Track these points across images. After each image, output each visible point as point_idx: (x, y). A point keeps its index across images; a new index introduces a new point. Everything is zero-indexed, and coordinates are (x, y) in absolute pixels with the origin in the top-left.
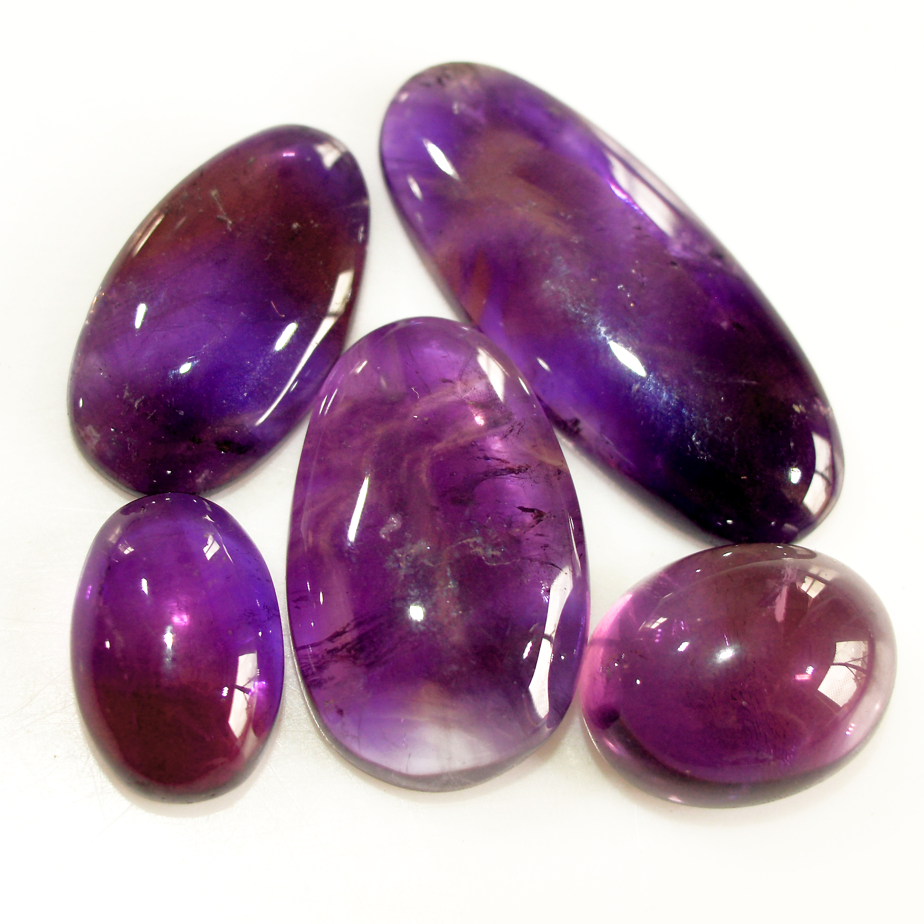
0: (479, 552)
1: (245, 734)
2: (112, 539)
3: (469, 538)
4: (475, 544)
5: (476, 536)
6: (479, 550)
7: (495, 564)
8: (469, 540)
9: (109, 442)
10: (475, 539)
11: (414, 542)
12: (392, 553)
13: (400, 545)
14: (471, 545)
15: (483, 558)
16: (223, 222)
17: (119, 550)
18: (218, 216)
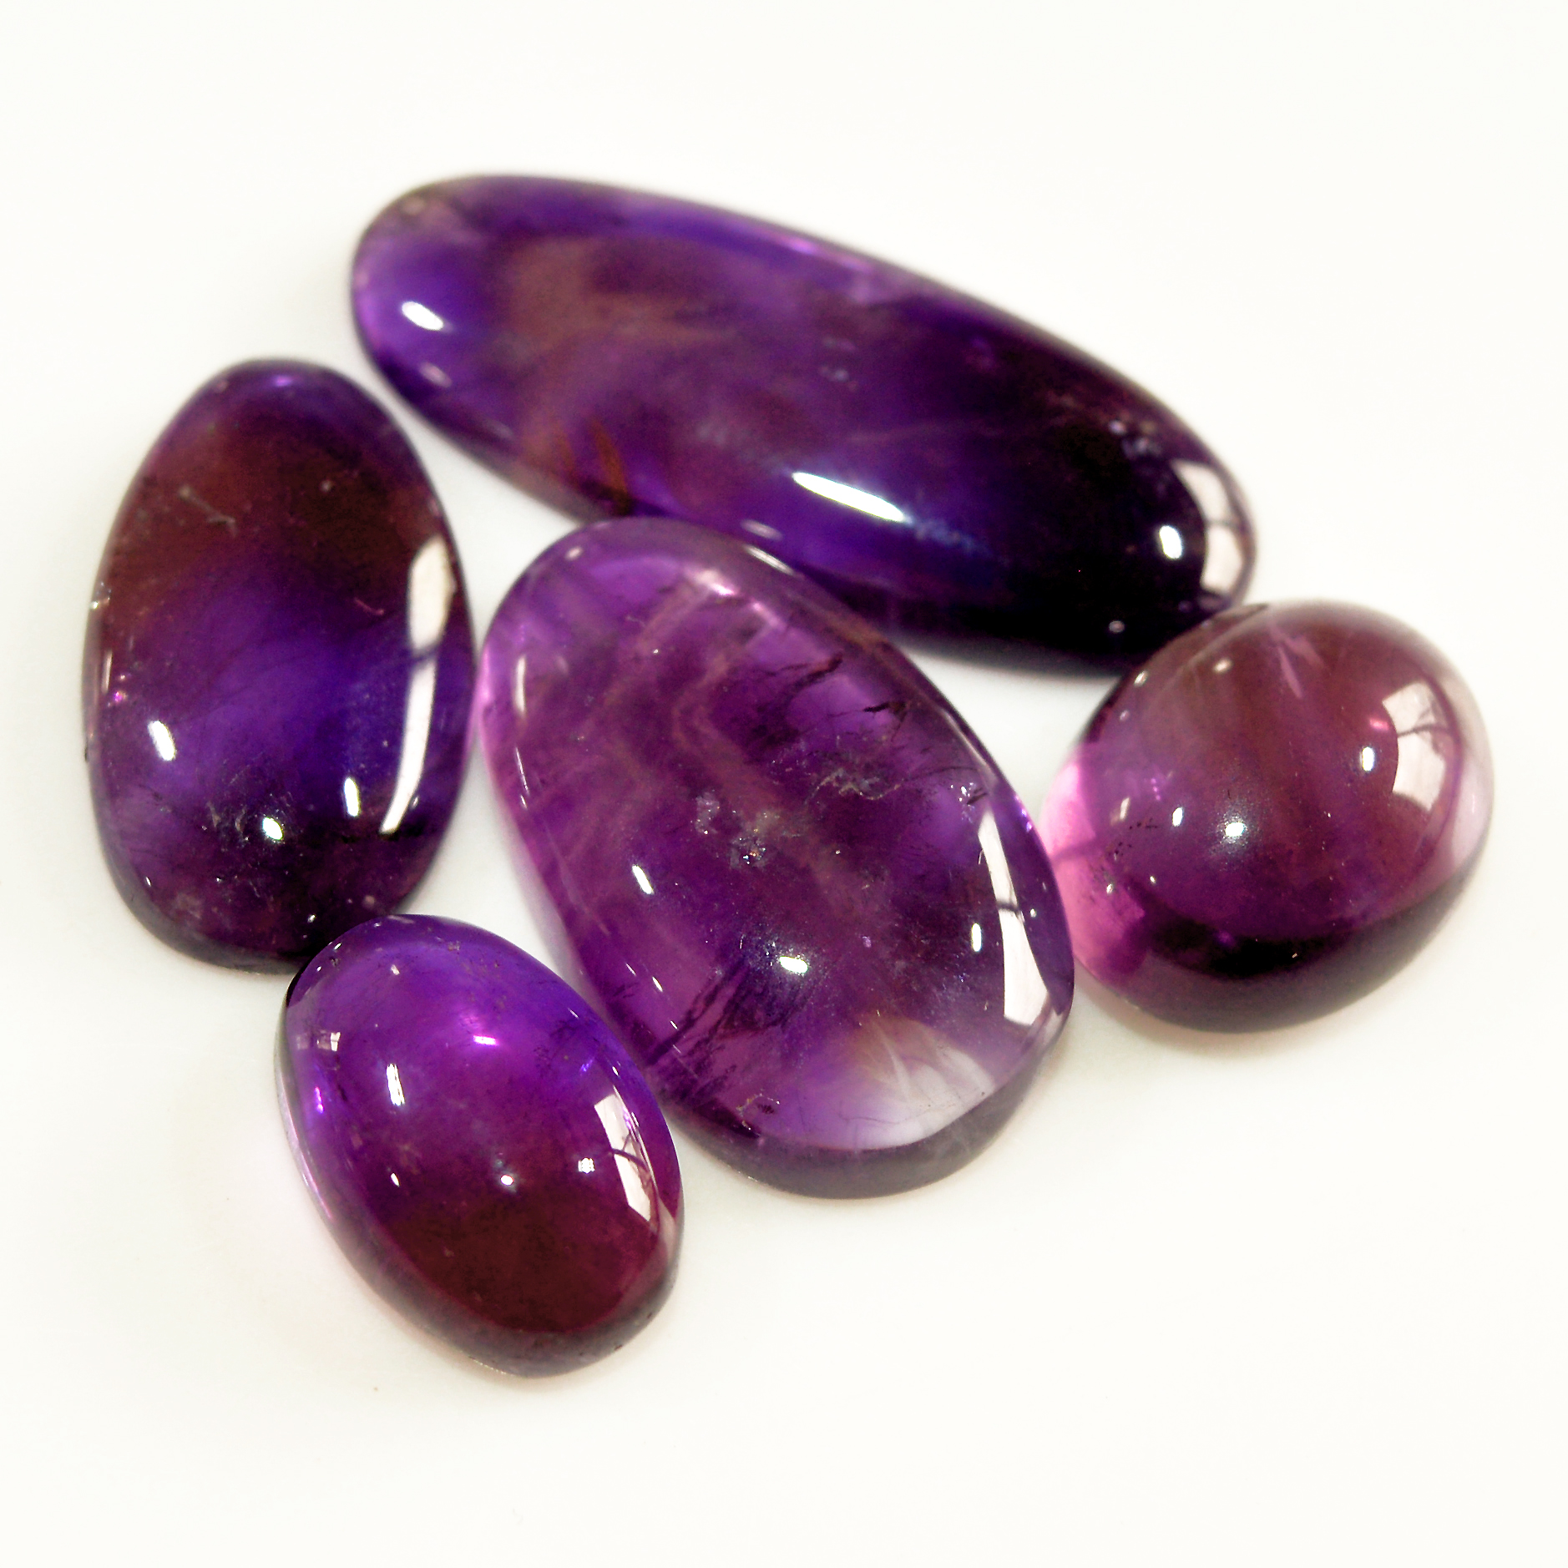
0: (851, 790)
1: (656, 1217)
2: (301, 1044)
3: (825, 776)
4: (838, 779)
5: (834, 770)
6: (849, 786)
7: (881, 796)
8: (828, 779)
9: (221, 904)
10: (834, 775)
11: (752, 818)
12: (730, 845)
13: (736, 829)
14: (835, 784)
15: (861, 794)
16: (221, 526)
17: (322, 1050)
18: (211, 520)
